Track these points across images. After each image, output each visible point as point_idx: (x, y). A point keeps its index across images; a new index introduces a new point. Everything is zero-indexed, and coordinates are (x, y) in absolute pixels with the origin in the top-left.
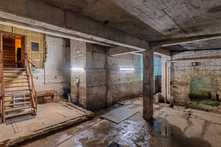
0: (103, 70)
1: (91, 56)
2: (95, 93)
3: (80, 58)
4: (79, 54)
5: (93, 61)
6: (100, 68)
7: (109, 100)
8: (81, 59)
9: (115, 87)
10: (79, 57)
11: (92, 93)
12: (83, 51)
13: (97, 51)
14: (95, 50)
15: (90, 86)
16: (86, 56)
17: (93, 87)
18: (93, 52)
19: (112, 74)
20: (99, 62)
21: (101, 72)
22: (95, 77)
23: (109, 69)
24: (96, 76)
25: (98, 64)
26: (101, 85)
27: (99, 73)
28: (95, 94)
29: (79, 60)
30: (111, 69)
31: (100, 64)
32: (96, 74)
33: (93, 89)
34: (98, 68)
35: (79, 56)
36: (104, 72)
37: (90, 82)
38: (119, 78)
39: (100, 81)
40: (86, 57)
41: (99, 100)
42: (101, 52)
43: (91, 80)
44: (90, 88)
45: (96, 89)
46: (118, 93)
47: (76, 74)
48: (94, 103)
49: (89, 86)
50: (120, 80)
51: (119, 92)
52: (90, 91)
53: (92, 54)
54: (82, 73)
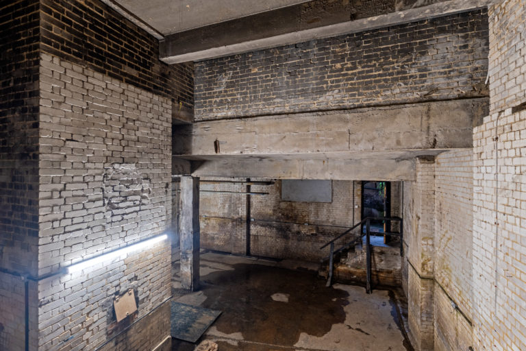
3: (138, 198)
4: (132, 182)
8: (144, 201)
10: (135, 193)
12: (157, 171)
16: (170, 190)
29: (137, 208)
35: (138, 188)
40: (170, 193)
47: (112, 278)
54: (149, 257)
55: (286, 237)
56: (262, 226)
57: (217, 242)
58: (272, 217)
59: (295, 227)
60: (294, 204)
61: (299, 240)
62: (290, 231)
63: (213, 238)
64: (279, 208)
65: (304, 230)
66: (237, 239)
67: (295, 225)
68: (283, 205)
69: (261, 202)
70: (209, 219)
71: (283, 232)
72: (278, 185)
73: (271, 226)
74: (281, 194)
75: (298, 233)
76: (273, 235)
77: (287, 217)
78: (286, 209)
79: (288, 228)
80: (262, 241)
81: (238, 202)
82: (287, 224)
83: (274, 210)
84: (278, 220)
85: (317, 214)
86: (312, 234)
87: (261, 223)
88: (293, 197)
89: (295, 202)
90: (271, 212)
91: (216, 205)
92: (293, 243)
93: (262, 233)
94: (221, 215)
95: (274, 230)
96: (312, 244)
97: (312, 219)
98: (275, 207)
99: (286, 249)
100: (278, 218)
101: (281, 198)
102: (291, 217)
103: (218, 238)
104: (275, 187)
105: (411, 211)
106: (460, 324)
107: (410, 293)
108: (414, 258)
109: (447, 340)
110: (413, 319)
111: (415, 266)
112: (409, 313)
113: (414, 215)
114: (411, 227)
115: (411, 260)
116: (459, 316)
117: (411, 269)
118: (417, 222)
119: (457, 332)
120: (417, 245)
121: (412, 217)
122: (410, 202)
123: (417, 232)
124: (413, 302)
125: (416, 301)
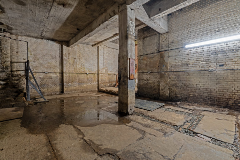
0: (156, 54)
1: (142, 43)
2: (145, 79)
5: (143, 48)
6: (152, 52)
7: (162, 91)
9: (174, 77)
11: (142, 79)
13: (148, 35)
14: (146, 36)
15: (141, 72)
17: (143, 73)
18: (144, 39)
19: (169, 57)
20: (151, 47)
21: (153, 57)
22: (145, 63)
23: (162, 51)
24: (147, 62)
25: (149, 49)
26: (152, 71)
27: (151, 58)
28: (145, 81)
30: (166, 50)
31: (151, 48)
32: (147, 60)
33: (143, 75)
34: (149, 53)
36: (156, 57)
37: (141, 68)
38: (184, 62)
39: (151, 67)
41: (150, 88)
42: (153, 34)
43: (142, 67)
44: (141, 74)
45: (146, 75)
46: (181, 87)
48: (144, 89)
49: (139, 72)
50: (187, 65)
51: (184, 84)
52: (141, 76)
53: (143, 41)
105: (66, 56)
106: (89, 76)
107: (66, 82)
108: (71, 70)
109: (84, 82)
110: (70, 88)
111: (72, 72)
112: (65, 89)
113: (70, 57)
114: (67, 61)
115: (67, 72)
116: (88, 75)
117: (68, 74)
118: (73, 60)
119: (88, 78)
120: (74, 66)
121: (68, 58)
122: (65, 54)
123: (74, 62)
124: (69, 84)
125: (73, 82)
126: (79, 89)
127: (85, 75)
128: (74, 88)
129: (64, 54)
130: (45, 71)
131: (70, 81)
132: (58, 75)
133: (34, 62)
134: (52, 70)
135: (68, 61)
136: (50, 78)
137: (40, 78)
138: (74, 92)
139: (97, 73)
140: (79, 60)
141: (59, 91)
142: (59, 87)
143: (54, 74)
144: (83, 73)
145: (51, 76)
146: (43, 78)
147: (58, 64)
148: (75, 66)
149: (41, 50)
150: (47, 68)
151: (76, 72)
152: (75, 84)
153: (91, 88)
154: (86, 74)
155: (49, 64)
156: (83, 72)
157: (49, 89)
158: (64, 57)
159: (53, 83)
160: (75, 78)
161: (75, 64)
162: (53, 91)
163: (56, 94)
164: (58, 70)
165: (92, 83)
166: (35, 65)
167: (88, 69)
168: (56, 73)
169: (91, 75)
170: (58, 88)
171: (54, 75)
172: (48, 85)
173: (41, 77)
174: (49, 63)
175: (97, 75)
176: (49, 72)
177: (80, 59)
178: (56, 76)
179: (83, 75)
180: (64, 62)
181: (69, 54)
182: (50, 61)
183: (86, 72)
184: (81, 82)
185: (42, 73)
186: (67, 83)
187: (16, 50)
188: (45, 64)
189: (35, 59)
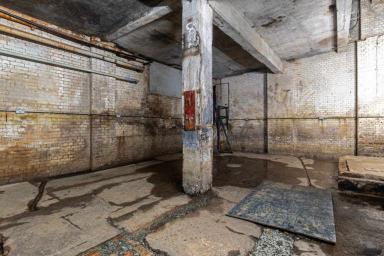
55: (153, 134)
56: (130, 123)
57: (55, 160)
58: (140, 112)
59: (161, 122)
60: (160, 98)
61: (164, 135)
62: (157, 126)
63: (46, 155)
64: (147, 102)
65: (168, 124)
66: (101, 145)
67: (161, 120)
68: (151, 98)
69: (128, 93)
70: (33, 118)
71: (151, 128)
72: (146, 75)
73: (138, 123)
74: (149, 86)
75: (163, 127)
76: (141, 133)
77: (155, 112)
78: (154, 103)
79: (155, 123)
80: (129, 142)
81: (102, 88)
82: (154, 119)
83: (142, 104)
84: (146, 116)
85: (176, 109)
86: (173, 127)
87: (128, 120)
88: (160, 90)
89: (161, 96)
90: (139, 106)
91: (56, 90)
92: (159, 139)
93: (130, 133)
94: (66, 109)
95: (143, 127)
96: (173, 137)
97: (173, 113)
98: (143, 100)
99: (154, 146)
100: (147, 113)
101: (149, 90)
102: (158, 112)
103: (57, 152)
104: (143, 77)
105: (271, 91)
106: (325, 123)
107: (271, 135)
108: (280, 113)
109: (311, 138)
110: (278, 146)
111: (282, 117)
112: (269, 146)
113: (279, 91)
114: (273, 99)
115: (272, 117)
116: (324, 121)
117: (274, 121)
118: (284, 94)
119: (322, 128)
120: (286, 105)
121: (275, 93)
122: (270, 86)
123: (285, 99)
124: (277, 138)
125: (283, 134)
126: (301, 150)
127: (316, 121)
128: (286, 146)
129: (268, 87)
130: (246, 117)
131: (278, 134)
132: (262, 122)
133: (235, 106)
134: (253, 116)
135: (275, 98)
136: (251, 127)
137: (240, 127)
138: (285, 153)
139: (353, 115)
140: (299, 92)
141: (263, 148)
142: (263, 142)
143: (257, 121)
144: (309, 117)
145: (252, 125)
146: (244, 127)
147: (261, 106)
148: (288, 104)
149: (241, 90)
150: (247, 113)
151: (291, 116)
152: (288, 138)
153: (331, 152)
154: (317, 119)
155: (251, 107)
156: (311, 114)
157: (250, 144)
158: (269, 93)
159: (255, 135)
160: (288, 128)
161: (289, 101)
162: (255, 146)
163: (258, 153)
164: (262, 115)
165: (335, 139)
166: (235, 111)
167: (323, 108)
168: (258, 119)
169: (330, 121)
170: (261, 143)
171: (255, 123)
172: (249, 138)
173: (241, 125)
174: (250, 105)
175: (353, 121)
176: (250, 118)
177: (304, 90)
178: (259, 124)
179: (309, 122)
180: (269, 101)
181: (277, 85)
182: (251, 102)
183: (319, 116)
184: (303, 135)
185: (242, 121)
186: (274, 136)
187: (219, 96)
188: (246, 107)
189: (236, 102)
